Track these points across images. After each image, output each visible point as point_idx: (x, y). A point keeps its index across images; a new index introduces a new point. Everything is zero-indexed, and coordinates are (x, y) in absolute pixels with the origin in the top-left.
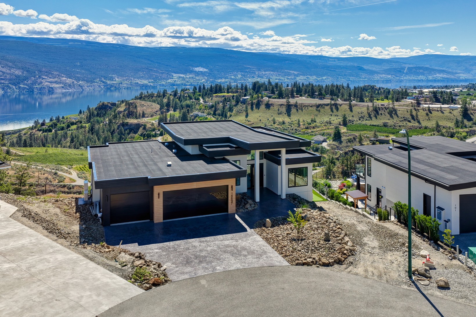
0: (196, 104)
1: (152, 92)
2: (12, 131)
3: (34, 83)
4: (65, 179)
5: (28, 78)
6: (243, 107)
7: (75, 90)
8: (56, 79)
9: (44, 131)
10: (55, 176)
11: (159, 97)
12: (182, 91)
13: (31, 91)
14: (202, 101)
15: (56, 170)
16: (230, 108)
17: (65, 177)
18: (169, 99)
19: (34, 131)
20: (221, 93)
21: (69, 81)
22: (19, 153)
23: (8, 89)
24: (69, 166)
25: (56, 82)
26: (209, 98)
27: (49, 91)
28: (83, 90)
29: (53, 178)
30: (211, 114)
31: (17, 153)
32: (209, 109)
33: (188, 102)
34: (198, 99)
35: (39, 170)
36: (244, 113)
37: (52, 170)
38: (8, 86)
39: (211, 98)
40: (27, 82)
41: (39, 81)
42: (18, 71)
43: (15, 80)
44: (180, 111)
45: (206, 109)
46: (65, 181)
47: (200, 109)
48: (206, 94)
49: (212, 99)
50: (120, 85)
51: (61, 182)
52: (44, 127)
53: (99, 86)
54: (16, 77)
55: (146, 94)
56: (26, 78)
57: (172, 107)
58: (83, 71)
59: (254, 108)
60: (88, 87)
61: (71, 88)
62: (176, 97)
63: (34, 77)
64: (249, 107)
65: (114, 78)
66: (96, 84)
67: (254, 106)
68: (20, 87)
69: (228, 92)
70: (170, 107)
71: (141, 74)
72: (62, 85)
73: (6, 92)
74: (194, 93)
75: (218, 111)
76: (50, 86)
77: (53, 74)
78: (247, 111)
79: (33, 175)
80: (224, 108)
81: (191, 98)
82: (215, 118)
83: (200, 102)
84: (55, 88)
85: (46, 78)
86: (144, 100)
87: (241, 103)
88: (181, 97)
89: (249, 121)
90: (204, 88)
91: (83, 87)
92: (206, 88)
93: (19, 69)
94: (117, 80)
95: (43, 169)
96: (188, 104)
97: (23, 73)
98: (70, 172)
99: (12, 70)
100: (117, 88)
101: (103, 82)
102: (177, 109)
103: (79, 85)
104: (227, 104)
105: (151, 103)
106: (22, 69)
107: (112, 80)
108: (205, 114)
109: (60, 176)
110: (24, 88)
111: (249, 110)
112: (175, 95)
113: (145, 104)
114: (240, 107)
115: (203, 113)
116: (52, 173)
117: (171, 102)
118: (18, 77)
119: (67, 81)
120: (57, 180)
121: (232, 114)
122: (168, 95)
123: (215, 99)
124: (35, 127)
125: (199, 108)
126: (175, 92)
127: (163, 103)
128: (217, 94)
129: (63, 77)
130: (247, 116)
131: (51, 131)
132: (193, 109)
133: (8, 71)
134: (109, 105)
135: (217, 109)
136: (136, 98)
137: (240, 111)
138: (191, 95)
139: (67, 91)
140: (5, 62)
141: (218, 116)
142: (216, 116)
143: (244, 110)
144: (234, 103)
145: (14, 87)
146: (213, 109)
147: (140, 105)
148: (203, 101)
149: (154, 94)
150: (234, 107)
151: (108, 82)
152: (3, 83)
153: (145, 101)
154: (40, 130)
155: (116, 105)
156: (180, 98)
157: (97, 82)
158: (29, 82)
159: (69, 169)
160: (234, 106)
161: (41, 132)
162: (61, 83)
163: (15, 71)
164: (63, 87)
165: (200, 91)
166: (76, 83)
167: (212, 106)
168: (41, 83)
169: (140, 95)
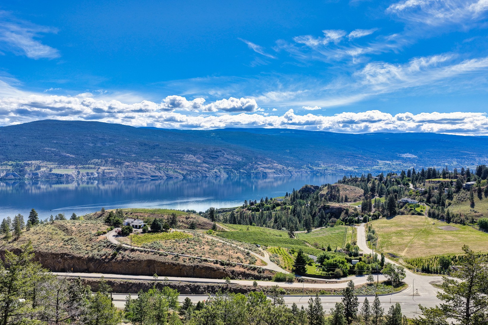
0: (405, 190)
1: (356, 177)
2: (228, 209)
3: (252, 168)
4: (256, 260)
5: (246, 164)
6: (466, 195)
7: (285, 175)
8: (269, 165)
9: (253, 210)
10: (247, 256)
11: (363, 181)
12: (388, 175)
13: (248, 175)
14: (411, 186)
15: (250, 249)
16: (448, 195)
17: (256, 258)
18: (374, 183)
19: (245, 210)
20: (436, 178)
21: (280, 166)
22: (225, 229)
23: (231, 174)
24: (264, 247)
25: (269, 168)
26: (420, 184)
27: (263, 176)
28: (292, 175)
29: (245, 259)
30: (424, 201)
31: (224, 228)
32: (421, 196)
33: (396, 187)
34: (407, 184)
35: (233, 248)
36: (469, 202)
37: (245, 250)
38: (231, 171)
39: (422, 184)
40: (246, 167)
41: (255, 166)
42: (239, 158)
43: (236, 165)
44: (387, 196)
45: (417, 196)
46: (257, 263)
47: (411, 195)
48: (417, 179)
49: (424, 185)
50: (326, 171)
51: (253, 263)
52: (253, 206)
53: (306, 172)
54: (237, 163)
55: (350, 178)
56: (245, 164)
57: (377, 192)
58: (292, 158)
59: (483, 196)
60: (296, 172)
61: (282, 174)
62: (382, 182)
63: (252, 163)
64: (476, 195)
65: (320, 164)
66: (303, 169)
67: (483, 194)
68: (240, 172)
69: (444, 178)
70: (375, 192)
71: (346, 160)
72: (274, 171)
73: (230, 176)
74: (403, 177)
75: (433, 198)
76: (264, 171)
77: (267, 160)
78: (472, 199)
79: (226, 252)
80: (440, 194)
81: (398, 183)
82: (429, 206)
83: (410, 188)
84: (268, 173)
85: (261, 163)
86: (347, 183)
87: (464, 189)
88: (388, 182)
89: (475, 212)
90: (414, 172)
91: (292, 173)
92: (417, 173)
93: (240, 156)
94: (323, 166)
95: (237, 247)
96: (396, 190)
97: (243, 159)
98: (263, 254)
99: (235, 157)
100: (323, 174)
101: (310, 168)
102: (383, 195)
103: (289, 171)
104: (444, 190)
105: (354, 187)
106: (242, 156)
107: (319, 167)
108: (416, 201)
109: (252, 256)
110: (243, 173)
111: (476, 198)
112: (381, 179)
113: (348, 188)
114: (462, 193)
115: (414, 199)
116: (245, 253)
117: (376, 187)
118: (238, 162)
119: (278, 167)
120: (248, 261)
121: (452, 202)
122: (372, 180)
123: (428, 185)
124: (246, 206)
125: (408, 194)
126: (381, 176)
127: (367, 188)
128: (430, 180)
129: (275, 163)
130: (473, 205)
131: (259, 211)
132: (401, 194)
133: (232, 158)
134: (312, 188)
135: (432, 196)
136: (339, 182)
137: (462, 199)
138: (399, 180)
139: (278, 176)
140: (229, 150)
141: (433, 204)
142: (430, 203)
143: (468, 198)
144: (453, 189)
145: (236, 172)
146: (427, 195)
147: (343, 189)
148: (413, 187)
149: (357, 178)
150: (454, 194)
151: (315, 168)
152: (228, 168)
153: (348, 185)
154: (249, 209)
155: (319, 188)
156: (386, 182)
157: (304, 168)
158: (248, 167)
159: (264, 250)
160: (454, 192)
161: (251, 211)
162: (273, 168)
163: (237, 158)
164: (274, 172)
165: (409, 176)
166: (286, 168)
167: (425, 192)
168: (257, 168)
169: (343, 179)
